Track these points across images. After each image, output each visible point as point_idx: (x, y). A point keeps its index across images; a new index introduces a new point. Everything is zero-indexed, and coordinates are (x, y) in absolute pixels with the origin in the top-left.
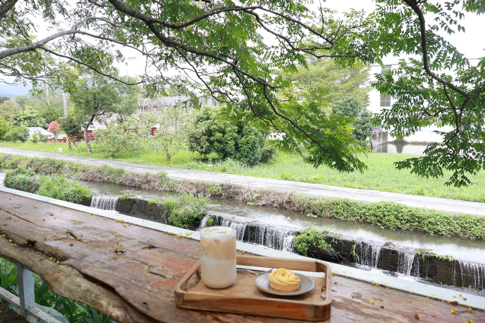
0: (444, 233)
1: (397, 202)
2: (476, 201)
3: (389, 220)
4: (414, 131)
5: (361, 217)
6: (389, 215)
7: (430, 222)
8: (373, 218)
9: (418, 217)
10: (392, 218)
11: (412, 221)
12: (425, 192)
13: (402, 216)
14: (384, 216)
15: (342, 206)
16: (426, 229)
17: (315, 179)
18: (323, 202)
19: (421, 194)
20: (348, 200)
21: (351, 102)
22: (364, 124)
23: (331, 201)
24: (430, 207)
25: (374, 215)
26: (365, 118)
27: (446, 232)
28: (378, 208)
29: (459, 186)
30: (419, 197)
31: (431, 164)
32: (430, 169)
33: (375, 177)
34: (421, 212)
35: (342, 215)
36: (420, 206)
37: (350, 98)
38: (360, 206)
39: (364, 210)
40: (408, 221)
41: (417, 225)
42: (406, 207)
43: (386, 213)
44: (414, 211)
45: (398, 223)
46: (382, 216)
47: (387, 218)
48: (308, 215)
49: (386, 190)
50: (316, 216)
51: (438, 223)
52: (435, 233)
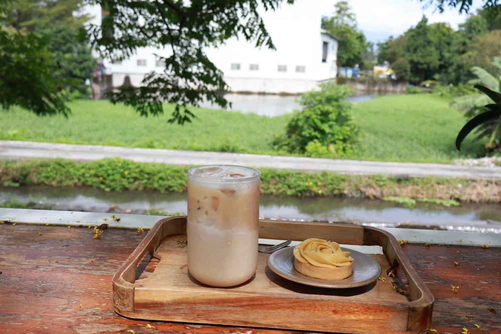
0: (175, 188)
1: (123, 158)
2: (206, 150)
3: (114, 180)
4: (128, 56)
5: (79, 180)
6: (113, 175)
7: (161, 178)
8: (95, 179)
9: (148, 174)
10: (117, 177)
11: (141, 178)
12: (156, 144)
13: (129, 174)
14: (109, 175)
15: (54, 168)
16: (156, 185)
17: (15, 135)
18: (27, 164)
19: (151, 146)
20: (62, 160)
21: (63, 33)
22: (81, 63)
23: (39, 162)
24: (160, 161)
25: (96, 176)
26: (82, 55)
27: (178, 187)
28: (101, 166)
29: (183, 123)
30: (149, 151)
31: (150, 97)
32: (149, 103)
33: (97, 130)
34: (151, 167)
35: (54, 179)
36: (150, 160)
37: (61, 27)
38: (78, 166)
39: (82, 171)
40: (136, 179)
41: (146, 183)
42: (133, 163)
43: (110, 172)
44: (142, 167)
45: (125, 182)
46: (105, 176)
47: (111, 177)
48: (6, 184)
49: (111, 144)
50: (17, 185)
51: (169, 178)
52: (167, 189)
